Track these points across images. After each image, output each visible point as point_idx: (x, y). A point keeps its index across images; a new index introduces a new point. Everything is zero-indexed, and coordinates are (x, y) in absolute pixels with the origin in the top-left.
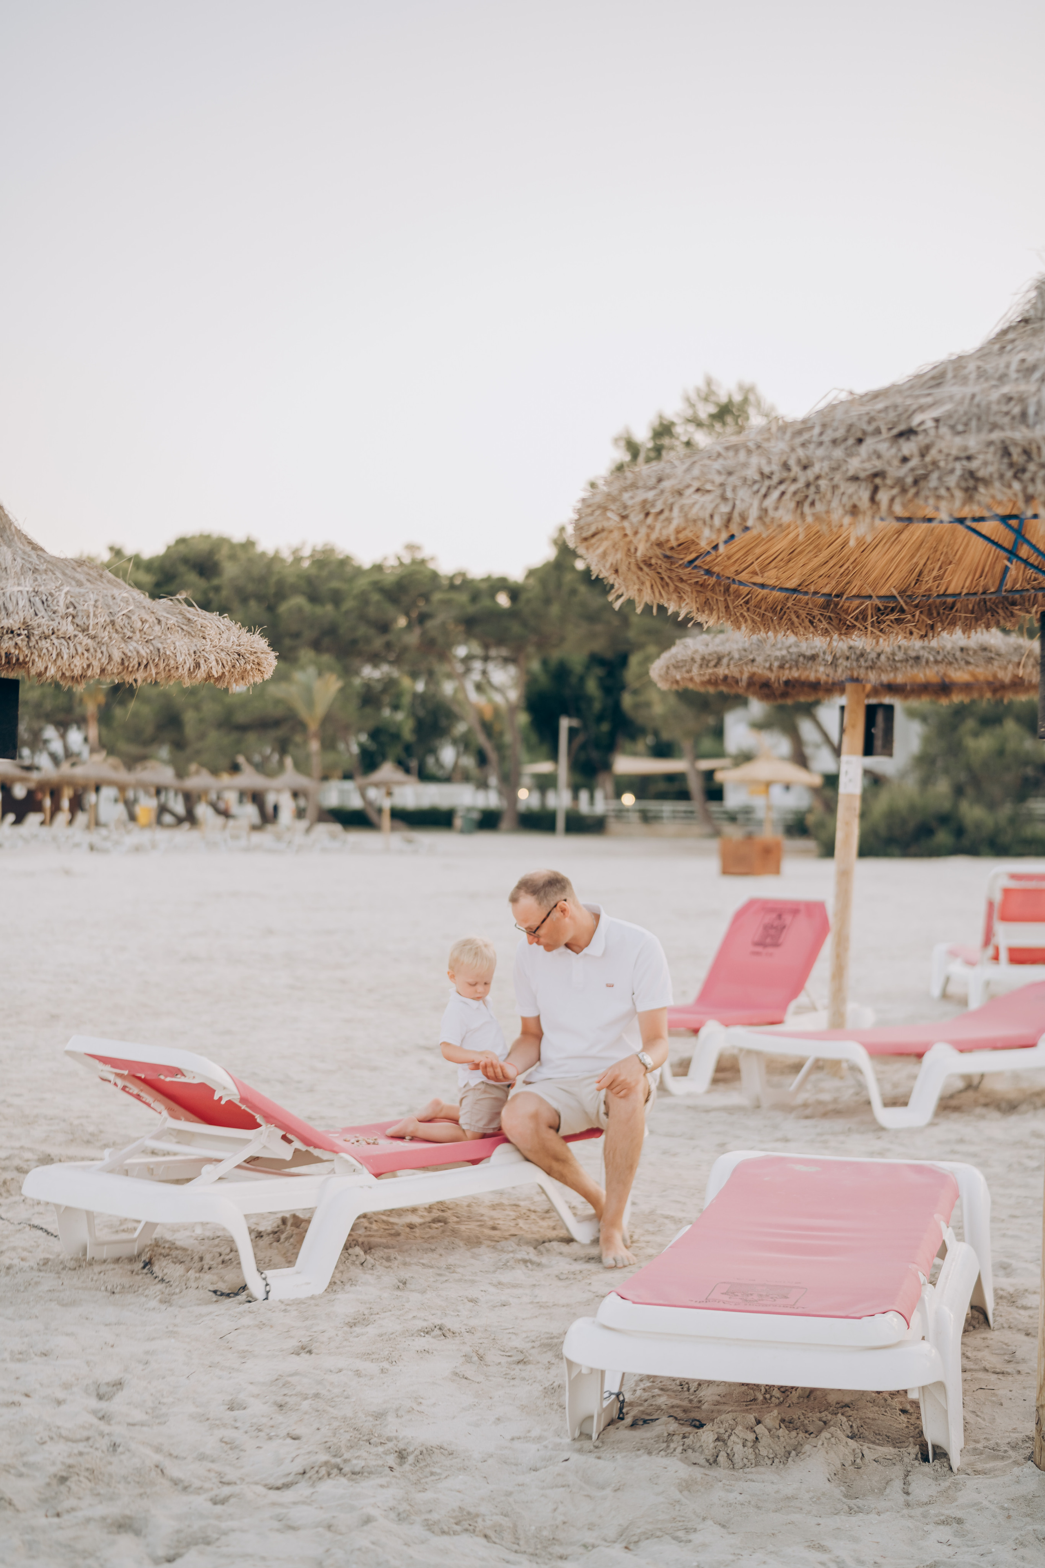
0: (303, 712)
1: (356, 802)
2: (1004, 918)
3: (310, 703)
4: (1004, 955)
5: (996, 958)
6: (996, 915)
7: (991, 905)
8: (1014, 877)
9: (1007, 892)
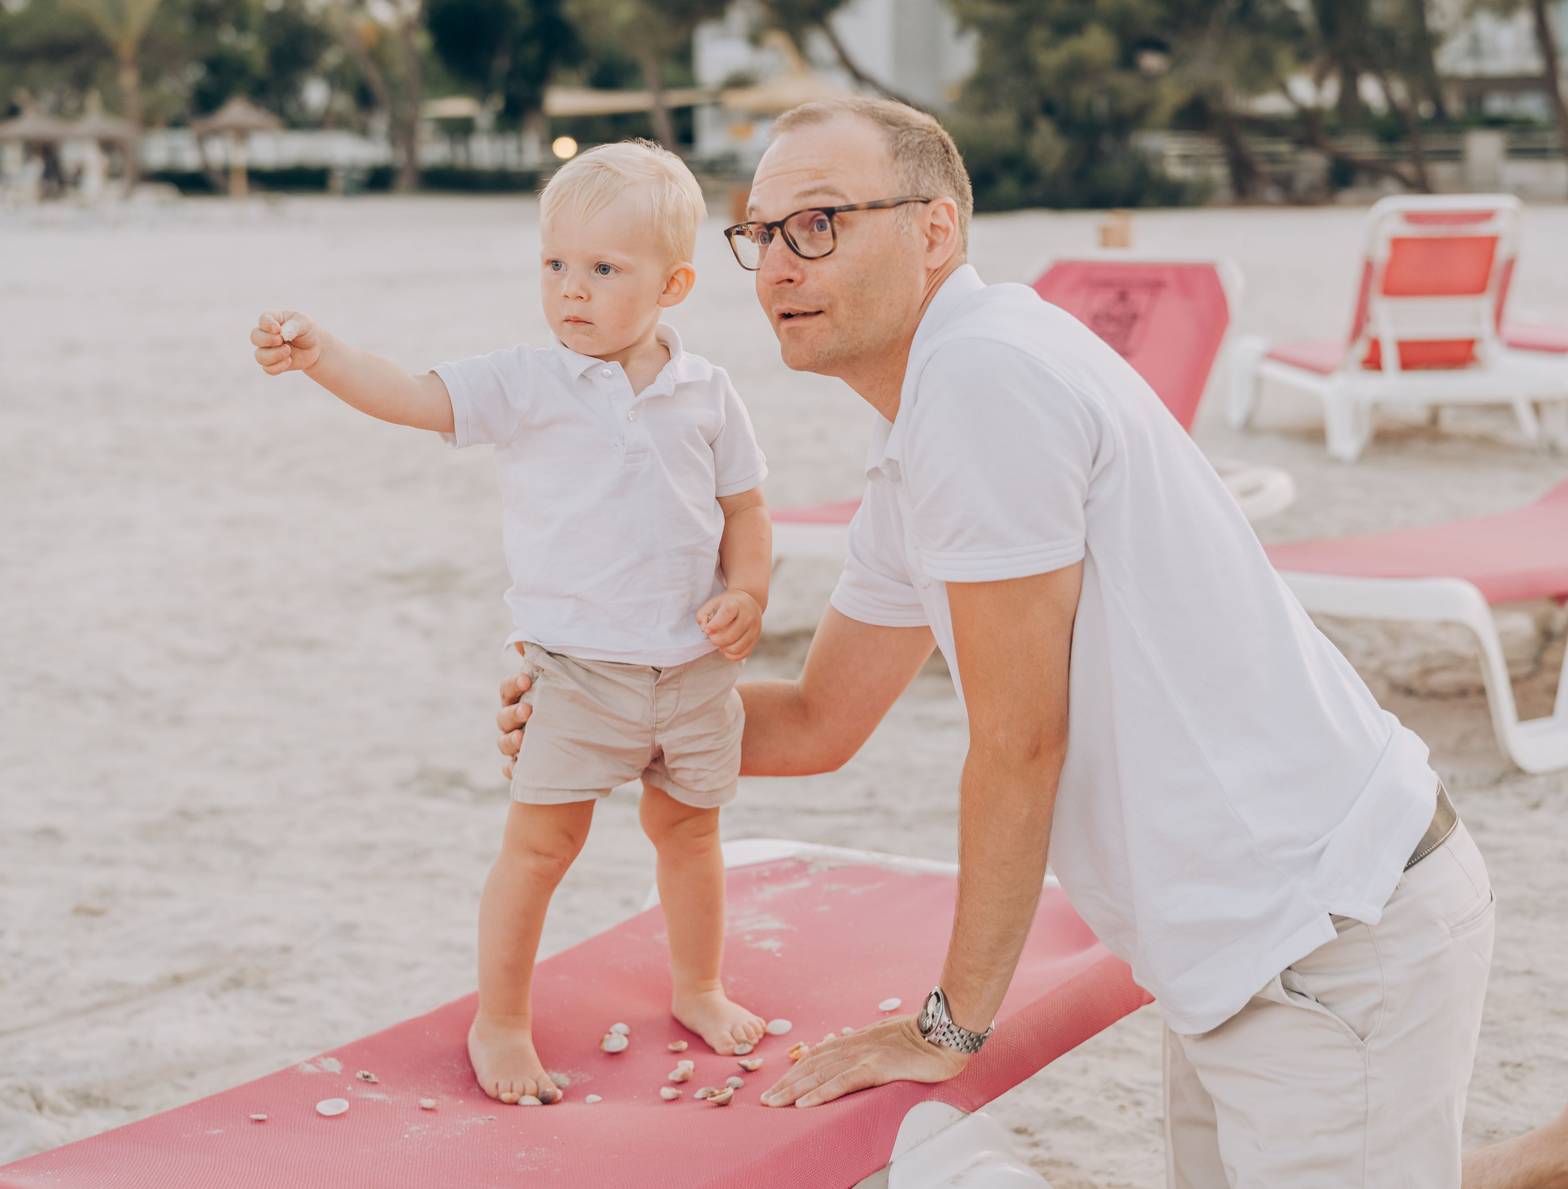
0: (110, 31)
1: (189, 158)
2: (1390, 291)
3: (120, 16)
4: (1390, 356)
5: (1373, 362)
6: (1376, 286)
7: (1369, 267)
8: (1412, 218)
9: (1397, 243)
